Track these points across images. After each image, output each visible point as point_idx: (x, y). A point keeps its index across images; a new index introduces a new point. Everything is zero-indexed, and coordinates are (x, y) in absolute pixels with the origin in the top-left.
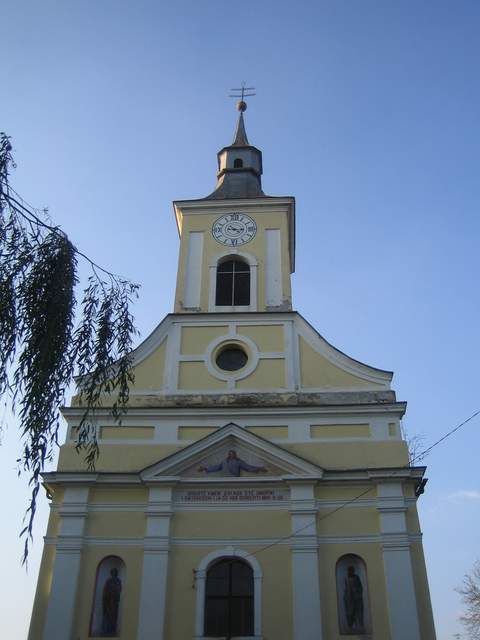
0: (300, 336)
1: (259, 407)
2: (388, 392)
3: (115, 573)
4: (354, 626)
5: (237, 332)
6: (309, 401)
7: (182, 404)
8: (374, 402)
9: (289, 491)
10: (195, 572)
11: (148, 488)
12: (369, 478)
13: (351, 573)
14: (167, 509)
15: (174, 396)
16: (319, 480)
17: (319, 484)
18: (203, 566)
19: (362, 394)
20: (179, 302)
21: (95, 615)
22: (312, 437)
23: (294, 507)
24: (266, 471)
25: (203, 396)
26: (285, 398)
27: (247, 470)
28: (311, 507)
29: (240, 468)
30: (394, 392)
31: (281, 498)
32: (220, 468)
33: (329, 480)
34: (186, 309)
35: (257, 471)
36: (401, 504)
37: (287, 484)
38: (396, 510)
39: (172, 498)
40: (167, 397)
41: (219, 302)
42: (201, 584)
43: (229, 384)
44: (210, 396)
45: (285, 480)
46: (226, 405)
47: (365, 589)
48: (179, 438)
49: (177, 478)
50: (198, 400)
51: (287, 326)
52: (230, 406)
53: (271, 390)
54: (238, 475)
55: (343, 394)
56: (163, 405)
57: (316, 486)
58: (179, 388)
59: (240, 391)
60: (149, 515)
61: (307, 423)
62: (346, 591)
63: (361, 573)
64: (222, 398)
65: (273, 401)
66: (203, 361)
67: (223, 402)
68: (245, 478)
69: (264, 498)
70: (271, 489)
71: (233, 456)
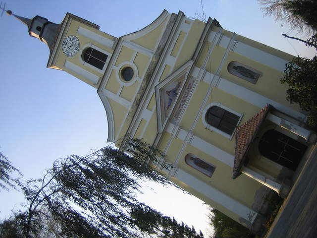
0: (131, 41)
1: (153, 73)
2: (172, 16)
3: (192, 158)
4: (255, 77)
5: (117, 67)
6: (160, 51)
7: (138, 103)
8: (173, 24)
9: (193, 77)
10: (206, 128)
11: (165, 132)
12: (203, 43)
13: (235, 68)
14: (177, 128)
15: (133, 105)
16: (194, 63)
17: (196, 64)
18: (206, 124)
19: (168, 27)
20: (94, 85)
21: (204, 172)
22: (175, 57)
23: (200, 78)
24: (180, 83)
25: (138, 93)
26: (155, 60)
27: (176, 90)
28: (203, 71)
29: (174, 92)
30: (173, 13)
31: (194, 81)
32: (171, 100)
33: (196, 59)
34: (98, 83)
35: (178, 86)
36: (219, 35)
37: (189, 77)
38: (221, 38)
39: (174, 124)
40: (132, 108)
41: (101, 68)
42: (212, 128)
43: (138, 80)
44: (140, 90)
45: (188, 77)
46: (146, 86)
47: (244, 66)
48: (151, 110)
49: (167, 119)
50: (139, 96)
51: (124, 44)
52: (148, 84)
53: (148, 64)
54: (177, 94)
55: (163, 35)
56: (135, 111)
57: (196, 65)
58: (130, 101)
59: (143, 77)
60: (176, 136)
61: (169, 56)
62: (241, 74)
63: (237, 65)
64: (143, 86)
65: (154, 65)
66: (124, 86)
67: (145, 86)
68: (179, 92)
69: (191, 88)
70: (188, 84)
71: (168, 93)
